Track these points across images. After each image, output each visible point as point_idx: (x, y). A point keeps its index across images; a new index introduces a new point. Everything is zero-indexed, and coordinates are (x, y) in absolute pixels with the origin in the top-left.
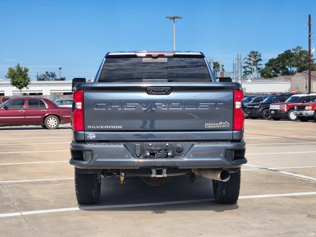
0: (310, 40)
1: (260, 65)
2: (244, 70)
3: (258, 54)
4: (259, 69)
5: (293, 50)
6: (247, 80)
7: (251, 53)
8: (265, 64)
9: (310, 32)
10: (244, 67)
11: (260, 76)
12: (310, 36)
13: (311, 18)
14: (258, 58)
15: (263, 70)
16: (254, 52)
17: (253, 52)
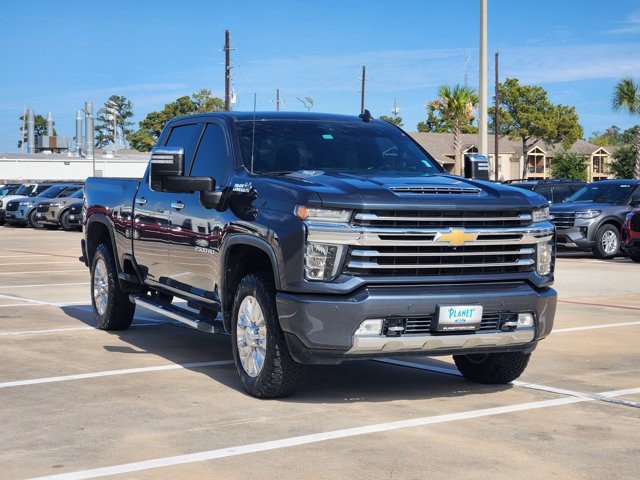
0: (227, 81)
1: (129, 124)
2: (97, 134)
3: (126, 102)
4: (127, 132)
5: (194, 96)
6: (105, 153)
7: (111, 99)
8: (140, 123)
9: (227, 64)
10: (97, 129)
11: (129, 147)
12: (228, 72)
13: (230, 37)
14: (125, 110)
15: (135, 135)
16: (118, 98)
17: (115, 98)
